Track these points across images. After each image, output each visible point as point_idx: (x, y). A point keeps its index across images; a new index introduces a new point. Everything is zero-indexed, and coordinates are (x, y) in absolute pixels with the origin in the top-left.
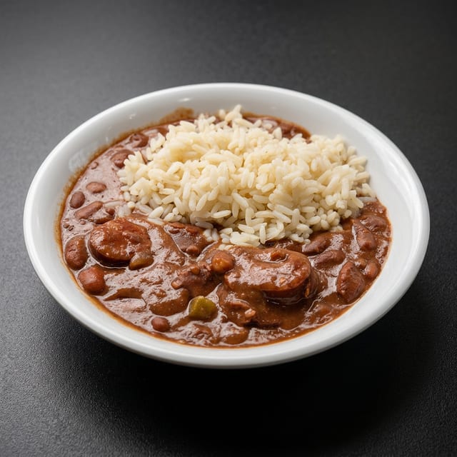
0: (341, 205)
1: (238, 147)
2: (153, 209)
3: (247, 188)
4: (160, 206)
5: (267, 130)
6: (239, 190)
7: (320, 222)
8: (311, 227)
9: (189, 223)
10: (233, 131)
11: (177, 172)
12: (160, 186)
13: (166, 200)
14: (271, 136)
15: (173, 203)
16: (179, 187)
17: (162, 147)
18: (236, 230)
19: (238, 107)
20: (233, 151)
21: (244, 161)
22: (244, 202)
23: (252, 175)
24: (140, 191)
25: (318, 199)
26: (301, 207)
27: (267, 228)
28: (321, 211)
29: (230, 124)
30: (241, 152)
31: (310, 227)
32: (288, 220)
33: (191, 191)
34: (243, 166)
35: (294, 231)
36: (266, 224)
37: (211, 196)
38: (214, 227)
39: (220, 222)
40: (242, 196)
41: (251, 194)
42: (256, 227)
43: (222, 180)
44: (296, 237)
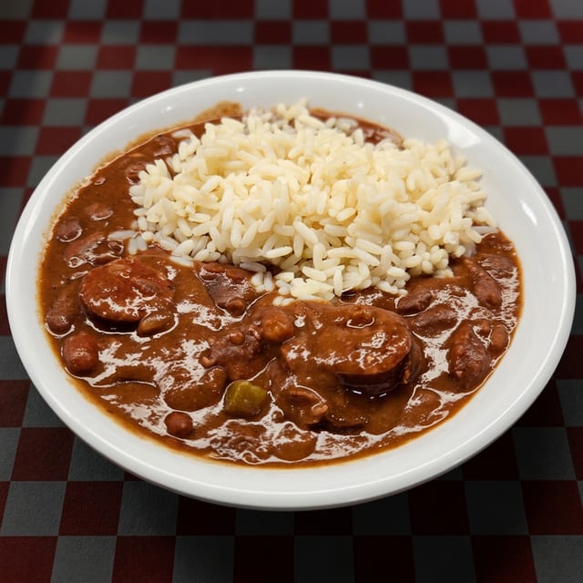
0: (450, 239)
1: (302, 155)
2: (180, 243)
3: (315, 214)
4: (189, 238)
5: (344, 131)
6: (303, 217)
7: (421, 263)
8: (408, 270)
9: (230, 263)
10: (296, 133)
11: (214, 190)
12: (189, 209)
13: (198, 231)
14: (350, 140)
15: (207, 234)
16: (217, 211)
17: (195, 153)
18: (299, 275)
19: (303, 101)
20: (295, 160)
21: (311, 176)
22: (311, 235)
23: (324, 195)
24: (160, 217)
25: (417, 230)
26: (394, 241)
27: (344, 272)
28: (422, 247)
29: (291, 123)
30: (308, 162)
31: (406, 271)
32: (375, 262)
33: (234, 219)
34: (309, 182)
35: (383, 278)
36: (343, 267)
37: (263, 226)
38: (267, 271)
39: (275, 263)
40: (308, 226)
41: (321, 223)
42: (329, 272)
43: (279, 203)
44: (386, 287)
